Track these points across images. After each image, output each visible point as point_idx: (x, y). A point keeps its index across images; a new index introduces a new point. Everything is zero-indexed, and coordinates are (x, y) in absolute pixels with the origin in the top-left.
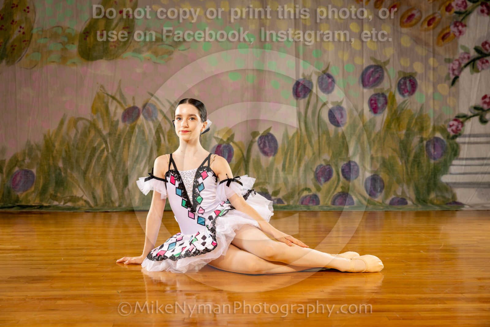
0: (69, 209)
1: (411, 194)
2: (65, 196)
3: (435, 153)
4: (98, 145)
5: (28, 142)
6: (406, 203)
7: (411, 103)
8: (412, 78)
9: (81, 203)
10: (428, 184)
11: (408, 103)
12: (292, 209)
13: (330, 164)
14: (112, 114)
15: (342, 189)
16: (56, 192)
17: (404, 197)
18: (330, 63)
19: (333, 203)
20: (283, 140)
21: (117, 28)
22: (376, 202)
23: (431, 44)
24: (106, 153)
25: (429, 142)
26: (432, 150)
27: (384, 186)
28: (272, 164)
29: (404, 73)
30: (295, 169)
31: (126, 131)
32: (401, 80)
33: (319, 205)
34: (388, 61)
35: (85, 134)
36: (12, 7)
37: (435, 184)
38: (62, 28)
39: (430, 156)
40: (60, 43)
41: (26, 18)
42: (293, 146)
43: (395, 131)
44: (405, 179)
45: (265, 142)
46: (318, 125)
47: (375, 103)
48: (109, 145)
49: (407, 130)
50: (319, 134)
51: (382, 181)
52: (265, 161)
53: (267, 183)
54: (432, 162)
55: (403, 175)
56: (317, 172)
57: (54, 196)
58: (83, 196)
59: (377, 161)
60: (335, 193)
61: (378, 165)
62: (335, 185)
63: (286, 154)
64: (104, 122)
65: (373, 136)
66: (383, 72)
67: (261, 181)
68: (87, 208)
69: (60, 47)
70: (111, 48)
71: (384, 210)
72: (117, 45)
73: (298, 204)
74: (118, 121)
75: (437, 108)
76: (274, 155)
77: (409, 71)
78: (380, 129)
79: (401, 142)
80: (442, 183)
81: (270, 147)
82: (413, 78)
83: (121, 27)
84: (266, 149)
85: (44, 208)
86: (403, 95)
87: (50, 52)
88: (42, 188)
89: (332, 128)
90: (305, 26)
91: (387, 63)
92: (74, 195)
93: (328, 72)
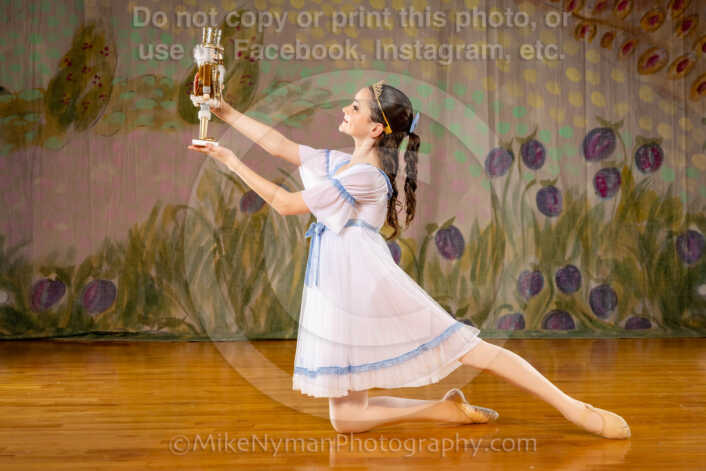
0: (167, 337)
1: (655, 312)
2: (159, 318)
3: (691, 253)
4: (206, 244)
5: (107, 240)
6: (649, 326)
7: (654, 182)
8: (655, 146)
9: (182, 328)
10: (681, 298)
11: (650, 182)
13: (540, 269)
14: (227, 200)
15: (557, 306)
16: (147, 313)
17: (645, 317)
18: (538, 125)
19: (545, 326)
20: (472, 236)
21: (235, 76)
22: (606, 325)
23: (683, 97)
24: (217, 256)
25: (681, 237)
26: (686, 249)
27: (617, 301)
28: (456, 271)
29: (644, 140)
30: (489, 278)
31: (247, 224)
32: (639, 149)
33: (525, 330)
34: (622, 122)
36: (84, 48)
37: (690, 298)
38: (156, 78)
39: (682, 256)
40: (153, 99)
41: (104, 64)
42: (487, 244)
43: (632, 223)
44: (647, 291)
45: (445, 239)
46: (522, 214)
47: (604, 183)
48: (222, 245)
49: (649, 221)
50: (523, 226)
51: (614, 294)
52: (446, 266)
53: (449, 297)
54: (686, 266)
55: (644, 286)
56: (521, 281)
57: (144, 318)
58: (185, 318)
59: (607, 265)
60: (548, 311)
61: (608, 272)
62: (547, 300)
63: (476, 256)
65: (601, 229)
66: (614, 139)
67: (440, 295)
68: (190, 336)
69: (152, 104)
71: (618, 337)
72: (233, 101)
73: (494, 328)
74: (235, 210)
75: (692, 189)
76: (459, 257)
77: (651, 136)
78: (610, 219)
79: (641, 238)
80: (700, 296)
81: (453, 245)
82: (658, 146)
83: (241, 75)
84: (447, 249)
85: (130, 336)
86: (643, 170)
87: (138, 112)
88: (127, 307)
89: (542, 218)
90: (501, 74)
91: (619, 125)
92: (173, 317)
93: (534, 139)
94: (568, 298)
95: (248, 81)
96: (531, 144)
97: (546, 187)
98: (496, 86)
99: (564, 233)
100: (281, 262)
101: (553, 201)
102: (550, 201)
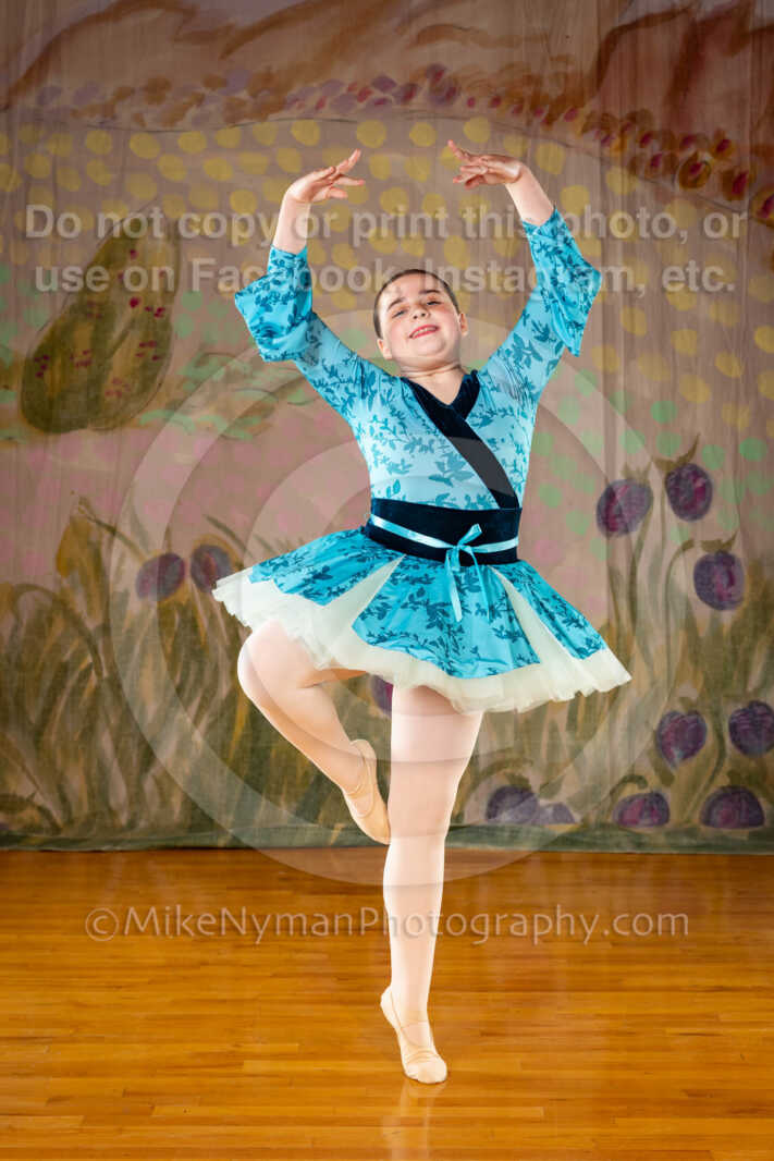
4: (73, 656)
9: (29, 815)
13: (699, 709)
14: (112, 577)
15: (731, 780)
18: (699, 435)
19: (707, 821)
21: (125, 345)
24: (94, 679)
28: (540, 711)
30: (602, 726)
33: (669, 826)
35: (40, 628)
46: (667, 606)
48: (102, 658)
50: (668, 629)
53: (525, 761)
56: (663, 733)
58: (33, 796)
60: (713, 790)
62: (712, 767)
64: (88, 596)
67: (509, 756)
70: (108, 399)
72: (123, 390)
73: (610, 820)
74: (126, 594)
83: (137, 342)
89: (703, 612)
90: (630, 338)
92: (11, 792)
93: (692, 462)
94: (753, 764)
95: (151, 352)
96: (684, 475)
97: (713, 554)
98: (619, 366)
99: (747, 640)
100: (211, 691)
101: (725, 581)
102: (720, 579)
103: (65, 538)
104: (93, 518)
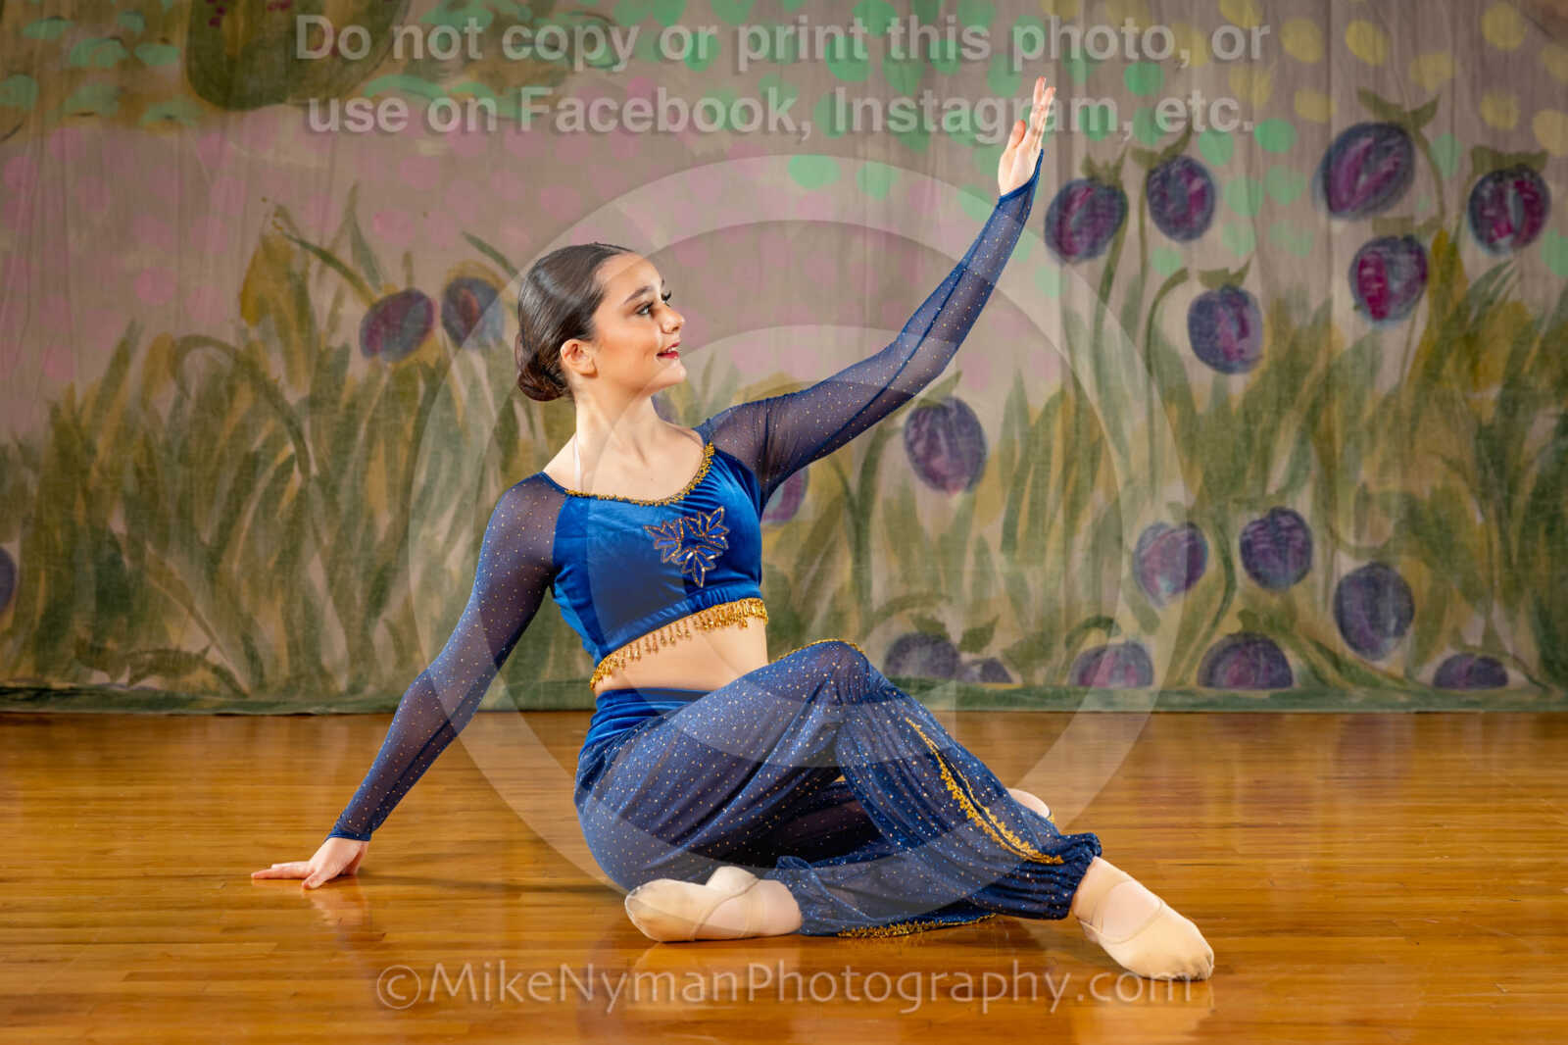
0: (154, 701)
1: (1519, 642)
2: (133, 650)
4: (265, 444)
6: (1502, 680)
7: (1521, 277)
8: (1526, 176)
9: (199, 677)
11: (1509, 275)
12: (1043, 704)
13: (1197, 520)
14: (322, 323)
15: (1244, 626)
16: (99, 634)
17: (1491, 655)
19: (1209, 678)
20: (1006, 424)
22: (1379, 677)
24: (297, 477)
27: (1412, 609)
28: (963, 521)
29: (1497, 156)
30: (1054, 543)
31: (380, 391)
32: (1482, 183)
33: (1152, 689)
34: (1433, 106)
35: (215, 402)
40: (115, 38)
42: (1048, 451)
43: (1456, 388)
44: (1497, 583)
45: (933, 434)
47: (1379, 279)
48: (310, 447)
49: (1507, 387)
51: (1404, 589)
52: (934, 508)
53: (941, 597)
55: (1491, 567)
56: (1145, 553)
57: (92, 648)
58: (205, 651)
59: (1386, 509)
60: (1218, 637)
61: (1389, 527)
62: (1216, 605)
63: (1018, 481)
64: (288, 355)
65: (1369, 410)
66: (1409, 153)
67: (916, 589)
68: (222, 699)
69: (113, 53)
71: (1415, 710)
73: (1065, 682)
74: (345, 351)
76: (970, 486)
77: (1514, 147)
78: (1397, 380)
79: (1483, 433)
81: (953, 452)
82: (1533, 174)
84: (939, 463)
85: (53, 699)
86: (1490, 242)
87: (75, 75)
88: (44, 618)
89: (1202, 377)
91: (1425, 113)
92: (173, 647)
93: (1186, 153)
96: (1175, 169)
97: (1216, 290)
98: (1079, 7)
99: (1267, 417)
101: (1234, 330)
102: (1228, 328)
103: (253, 265)
104: (294, 236)
